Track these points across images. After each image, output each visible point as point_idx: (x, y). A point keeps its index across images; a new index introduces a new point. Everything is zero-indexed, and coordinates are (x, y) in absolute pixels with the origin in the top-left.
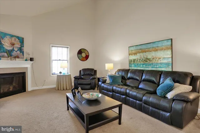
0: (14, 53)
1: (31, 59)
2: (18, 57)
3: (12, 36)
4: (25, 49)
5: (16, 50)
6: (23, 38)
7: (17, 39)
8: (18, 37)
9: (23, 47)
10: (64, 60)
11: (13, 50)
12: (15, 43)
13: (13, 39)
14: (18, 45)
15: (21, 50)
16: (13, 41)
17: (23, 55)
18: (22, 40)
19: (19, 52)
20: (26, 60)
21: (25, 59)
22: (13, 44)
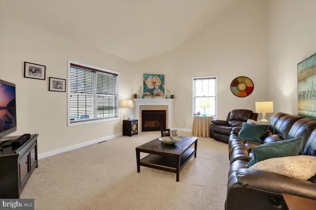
0: (155, 92)
1: (172, 97)
2: (158, 95)
3: (154, 75)
4: (166, 87)
5: (157, 88)
6: (164, 75)
7: (158, 78)
8: (159, 76)
9: (164, 84)
10: (210, 97)
11: (154, 88)
12: (157, 81)
13: (155, 77)
14: (158, 84)
15: (161, 88)
16: (155, 80)
17: (164, 92)
18: (162, 78)
19: (159, 90)
20: (166, 98)
21: (165, 96)
22: (154, 83)
